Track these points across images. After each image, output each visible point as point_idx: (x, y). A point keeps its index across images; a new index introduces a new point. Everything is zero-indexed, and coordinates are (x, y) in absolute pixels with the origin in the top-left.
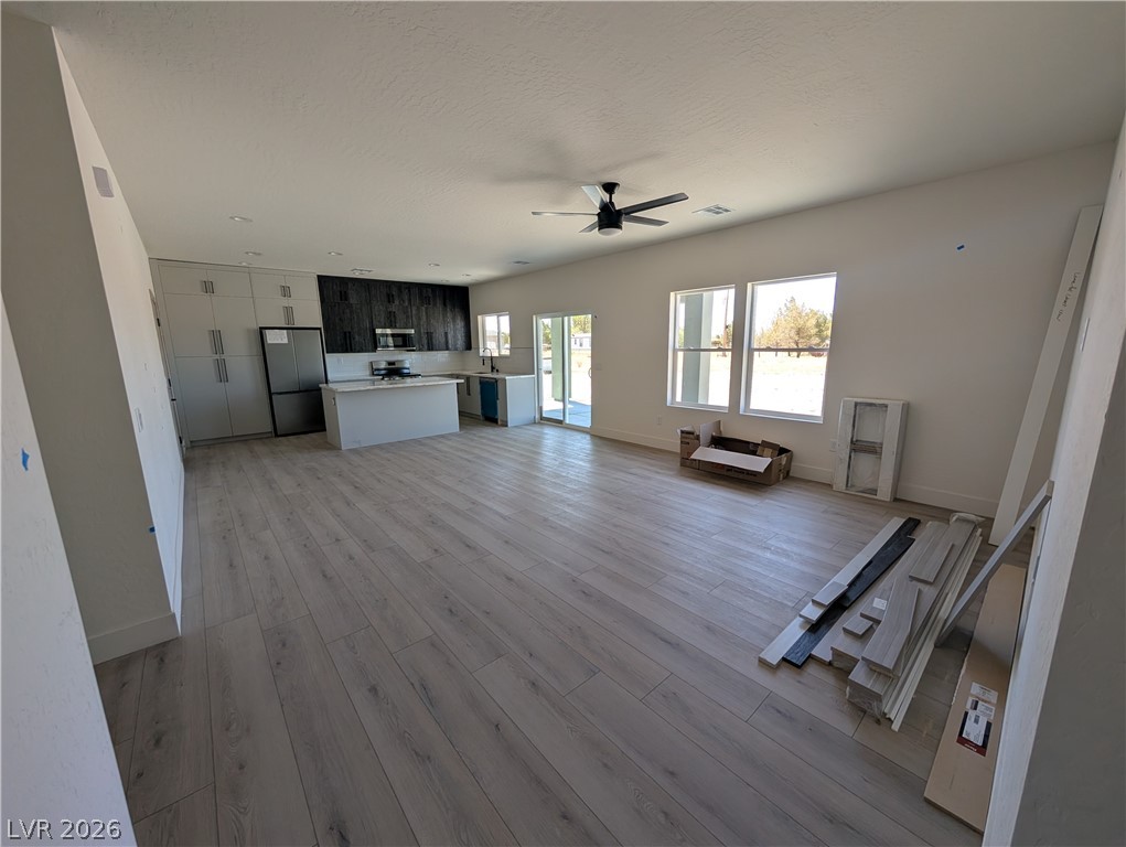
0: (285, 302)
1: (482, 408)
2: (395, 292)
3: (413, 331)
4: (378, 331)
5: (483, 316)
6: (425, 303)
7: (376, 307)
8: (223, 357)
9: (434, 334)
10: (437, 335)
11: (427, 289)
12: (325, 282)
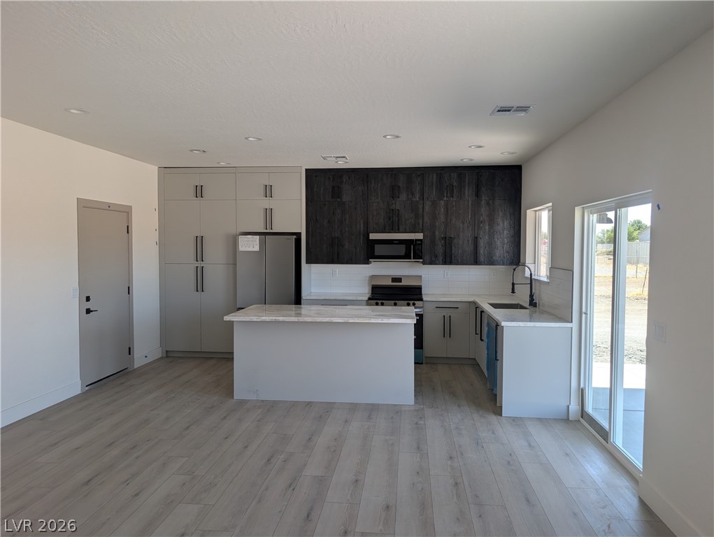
0: (267, 203)
1: (487, 369)
2: (402, 181)
4: (373, 236)
5: (536, 211)
6: (445, 195)
7: (375, 204)
8: (202, 265)
9: (455, 241)
10: (461, 242)
11: (450, 175)
12: (316, 176)
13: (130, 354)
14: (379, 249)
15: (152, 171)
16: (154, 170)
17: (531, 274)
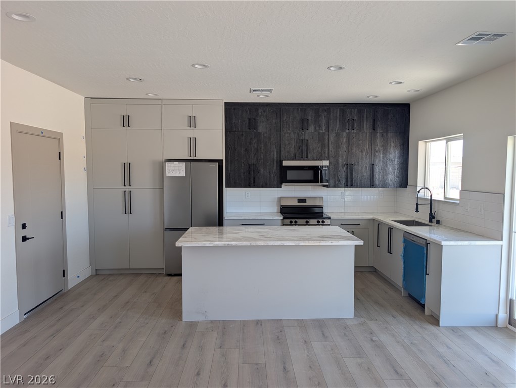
0: (191, 133)
1: (404, 279)
2: (310, 115)
3: (326, 163)
4: (286, 163)
5: (426, 142)
6: (347, 127)
7: (287, 135)
8: (130, 190)
9: (355, 167)
10: (360, 168)
11: (351, 110)
12: (234, 109)
13: (64, 276)
14: (290, 175)
15: (79, 100)
16: (80, 100)
17: (431, 196)
